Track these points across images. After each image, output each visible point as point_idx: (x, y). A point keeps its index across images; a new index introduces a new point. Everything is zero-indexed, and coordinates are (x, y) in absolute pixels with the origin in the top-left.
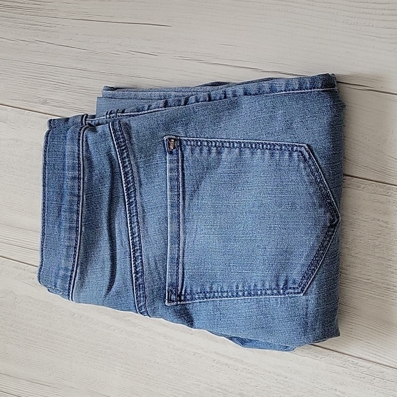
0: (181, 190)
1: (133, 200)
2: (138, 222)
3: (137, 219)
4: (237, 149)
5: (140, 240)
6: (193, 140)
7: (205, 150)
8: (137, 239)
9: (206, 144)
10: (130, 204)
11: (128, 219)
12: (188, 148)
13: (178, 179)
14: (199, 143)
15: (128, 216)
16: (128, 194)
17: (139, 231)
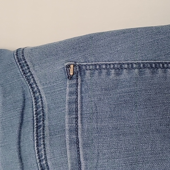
0: (79, 112)
1: (41, 123)
2: (44, 144)
3: (44, 141)
4: (136, 70)
5: (46, 163)
6: (92, 65)
7: (104, 72)
8: (44, 162)
9: (104, 67)
10: (38, 128)
11: (35, 141)
12: (88, 72)
13: (76, 102)
14: (98, 67)
15: (35, 138)
16: (37, 119)
17: (45, 154)
